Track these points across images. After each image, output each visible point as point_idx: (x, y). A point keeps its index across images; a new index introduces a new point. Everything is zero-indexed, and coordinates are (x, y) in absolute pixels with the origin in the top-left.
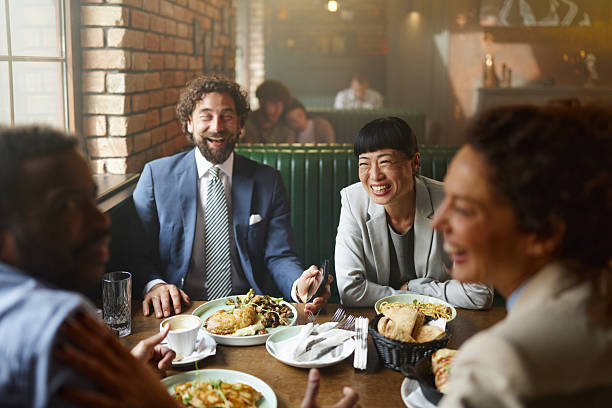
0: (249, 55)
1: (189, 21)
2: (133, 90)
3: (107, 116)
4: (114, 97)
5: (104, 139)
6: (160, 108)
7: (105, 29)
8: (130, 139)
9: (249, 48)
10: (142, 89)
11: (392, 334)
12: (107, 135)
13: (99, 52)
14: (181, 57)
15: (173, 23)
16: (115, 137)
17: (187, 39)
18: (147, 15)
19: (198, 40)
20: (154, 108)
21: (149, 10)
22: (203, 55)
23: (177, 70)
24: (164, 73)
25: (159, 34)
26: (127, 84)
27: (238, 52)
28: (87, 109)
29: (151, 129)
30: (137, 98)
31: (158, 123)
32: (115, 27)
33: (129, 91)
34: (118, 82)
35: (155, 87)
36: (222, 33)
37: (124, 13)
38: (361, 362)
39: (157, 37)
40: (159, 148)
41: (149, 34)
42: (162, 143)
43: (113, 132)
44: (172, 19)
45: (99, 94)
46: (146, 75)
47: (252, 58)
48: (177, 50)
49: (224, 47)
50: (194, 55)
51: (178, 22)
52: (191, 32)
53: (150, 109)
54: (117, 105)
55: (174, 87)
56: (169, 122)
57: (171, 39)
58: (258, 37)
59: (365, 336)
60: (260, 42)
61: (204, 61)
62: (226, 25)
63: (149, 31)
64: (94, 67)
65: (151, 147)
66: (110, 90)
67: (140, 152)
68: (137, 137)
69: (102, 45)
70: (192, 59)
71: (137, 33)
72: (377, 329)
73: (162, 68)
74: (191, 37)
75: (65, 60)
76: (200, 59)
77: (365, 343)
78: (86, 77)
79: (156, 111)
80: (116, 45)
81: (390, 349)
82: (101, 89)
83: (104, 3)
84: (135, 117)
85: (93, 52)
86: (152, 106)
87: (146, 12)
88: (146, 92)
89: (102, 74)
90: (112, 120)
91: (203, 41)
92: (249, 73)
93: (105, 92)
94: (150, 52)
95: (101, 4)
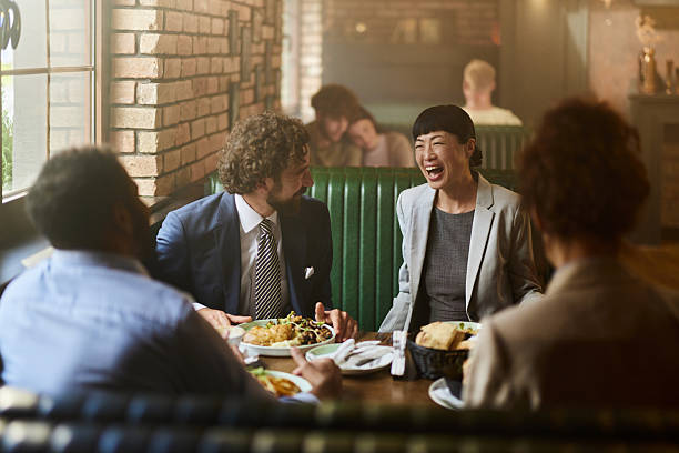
0: (300, 45)
1: (225, 14)
2: (165, 101)
3: (136, 131)
4: (144, 109)
5: (132, 157)
6: (190, 122)
7: (137, 34)
8: (161, 157)
9: (300, 34)
10: (173, 100)
11: (428, 345)
12: (135, 152)
13: (129, 60)
14: (214, 59)
15: (207, 19)
16: (144, 154)
17: (222, 36)
18: (180, 15)
19: (235, 35)
20: (186, 122)
21: (183, 8)
22: (241, 55)
23: (210, 75)
24: (195, 80)
25: (192, 35)
26: (159, 94)
27: (285, 42)
28: (115, 123)
29: (180, 147)
30: (168, 110)
31: (189, 139)
32: (148, 32)
33: (161, 103)
34: (150, 93)
35: (187, 97)
36: (265, 23)
37: (158, 16)
38: (398, 369)
39: (189, 38)
40: (188, 168)
41: (181, 36)
42: (192, 163)
43: (142, 149)
44: (206, 15)
45: (128, 105)
46: (177, 83)
47: (304, 50)
48: (210, 52)
49: (267, 41)
50: (230, 55)
51: (212, 17)
52: (227, 26)
53: (181, 123)
54: (148, 118)
55: (206, 96)
56: (200, 138)
57: (205, 38)
58: (313, 18)
59: (403, 347)
60: (317, 28)
61: (241, 62)
62: (270, 12)
63: (182, 33)
64: (123, 76)
65: (181, 167)
66: (140, 102)
67: (170, 173)
68: (167, 156)
69: (133, 52)
70: (227, 60)
71: (170, 36)
72: (414, 341)
73: (194, 73)
74: (226, 33)
75: (94, 69)
76: (237, 59)
77: (403, 353)
78: (114, 86)
79: (186, 125)
80: (149, 52)
81: (425, 357)
82: (130, 100)
83: (137, 5)
84: (165, 131)
85: (123, 59)
86: (182, 119)
87: (180, 11)
88: (177, 103)
89: (133, 83)
90: (142, 135)
91: (241, 37)
92: (300, 72)
93: (135, 103)
94: (181, 57)
95: (133, 7)
